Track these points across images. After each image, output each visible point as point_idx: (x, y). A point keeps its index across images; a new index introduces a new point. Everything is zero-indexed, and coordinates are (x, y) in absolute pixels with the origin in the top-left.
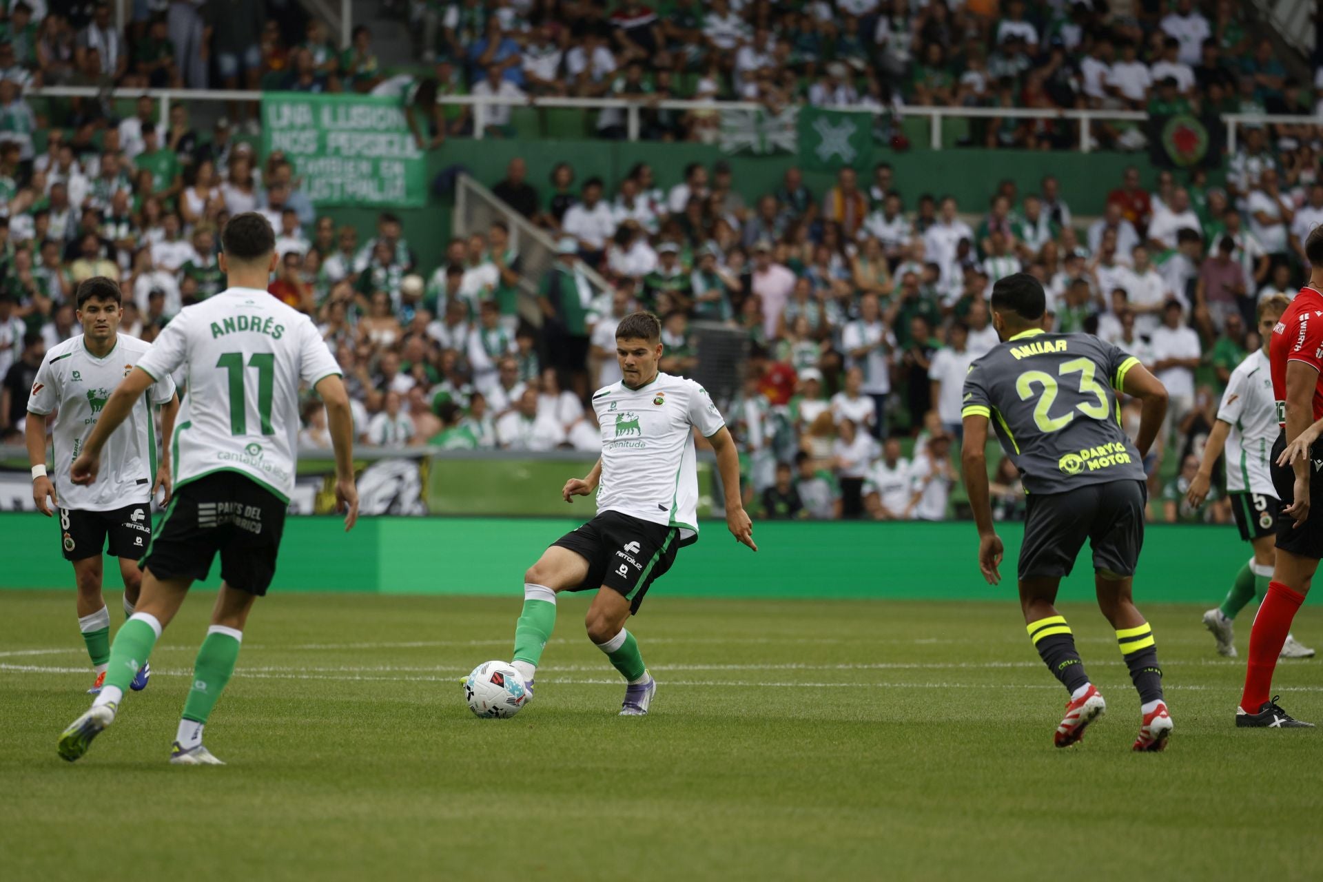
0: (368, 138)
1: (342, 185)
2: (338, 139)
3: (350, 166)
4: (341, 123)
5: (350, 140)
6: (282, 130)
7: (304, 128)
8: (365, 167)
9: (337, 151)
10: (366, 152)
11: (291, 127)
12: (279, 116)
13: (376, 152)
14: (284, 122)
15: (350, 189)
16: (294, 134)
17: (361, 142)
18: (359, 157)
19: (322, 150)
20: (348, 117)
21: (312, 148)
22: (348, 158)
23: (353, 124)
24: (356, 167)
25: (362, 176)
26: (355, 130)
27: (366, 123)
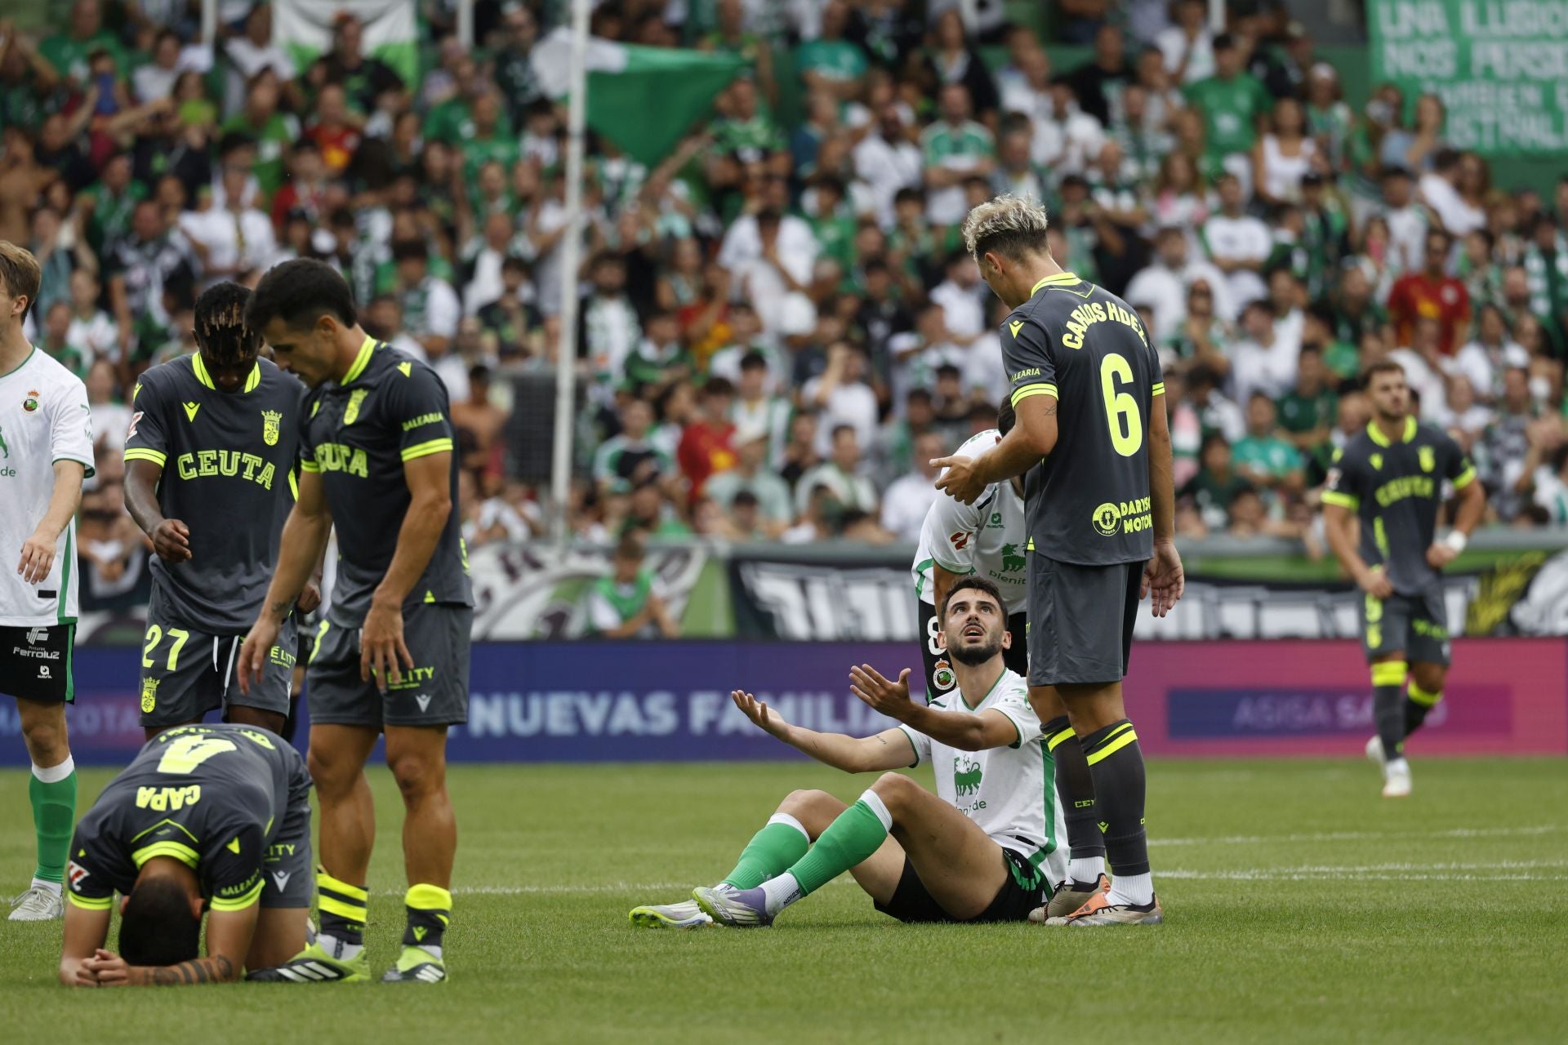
0: (1533, 50)
1: (1496, 127)
2: (1489, 53)
3: (1507, 96)
4: (1495, 27)
5: (1508, 56)
6: (1398, 41)
7: (1436, 35)
8: (1532, 96)
9: (1488, 72)
10: (1533, 71)
11: (1416, 35)
12: (1395, 19)
13: (1548, 71)
14: (1404, 28)
15: (1508, 129)
16: (1423, 48)
17: (1523, 57)
18: (1524, 79)
19: (1464, 70)
20: (1502, 19)
21: (1448, 68)
22: (1502, 82)
23: (1513, 27)
24: (1517, 97)
25: (1525, 109)
26: (1515, 38)
27: (1533, 27)
